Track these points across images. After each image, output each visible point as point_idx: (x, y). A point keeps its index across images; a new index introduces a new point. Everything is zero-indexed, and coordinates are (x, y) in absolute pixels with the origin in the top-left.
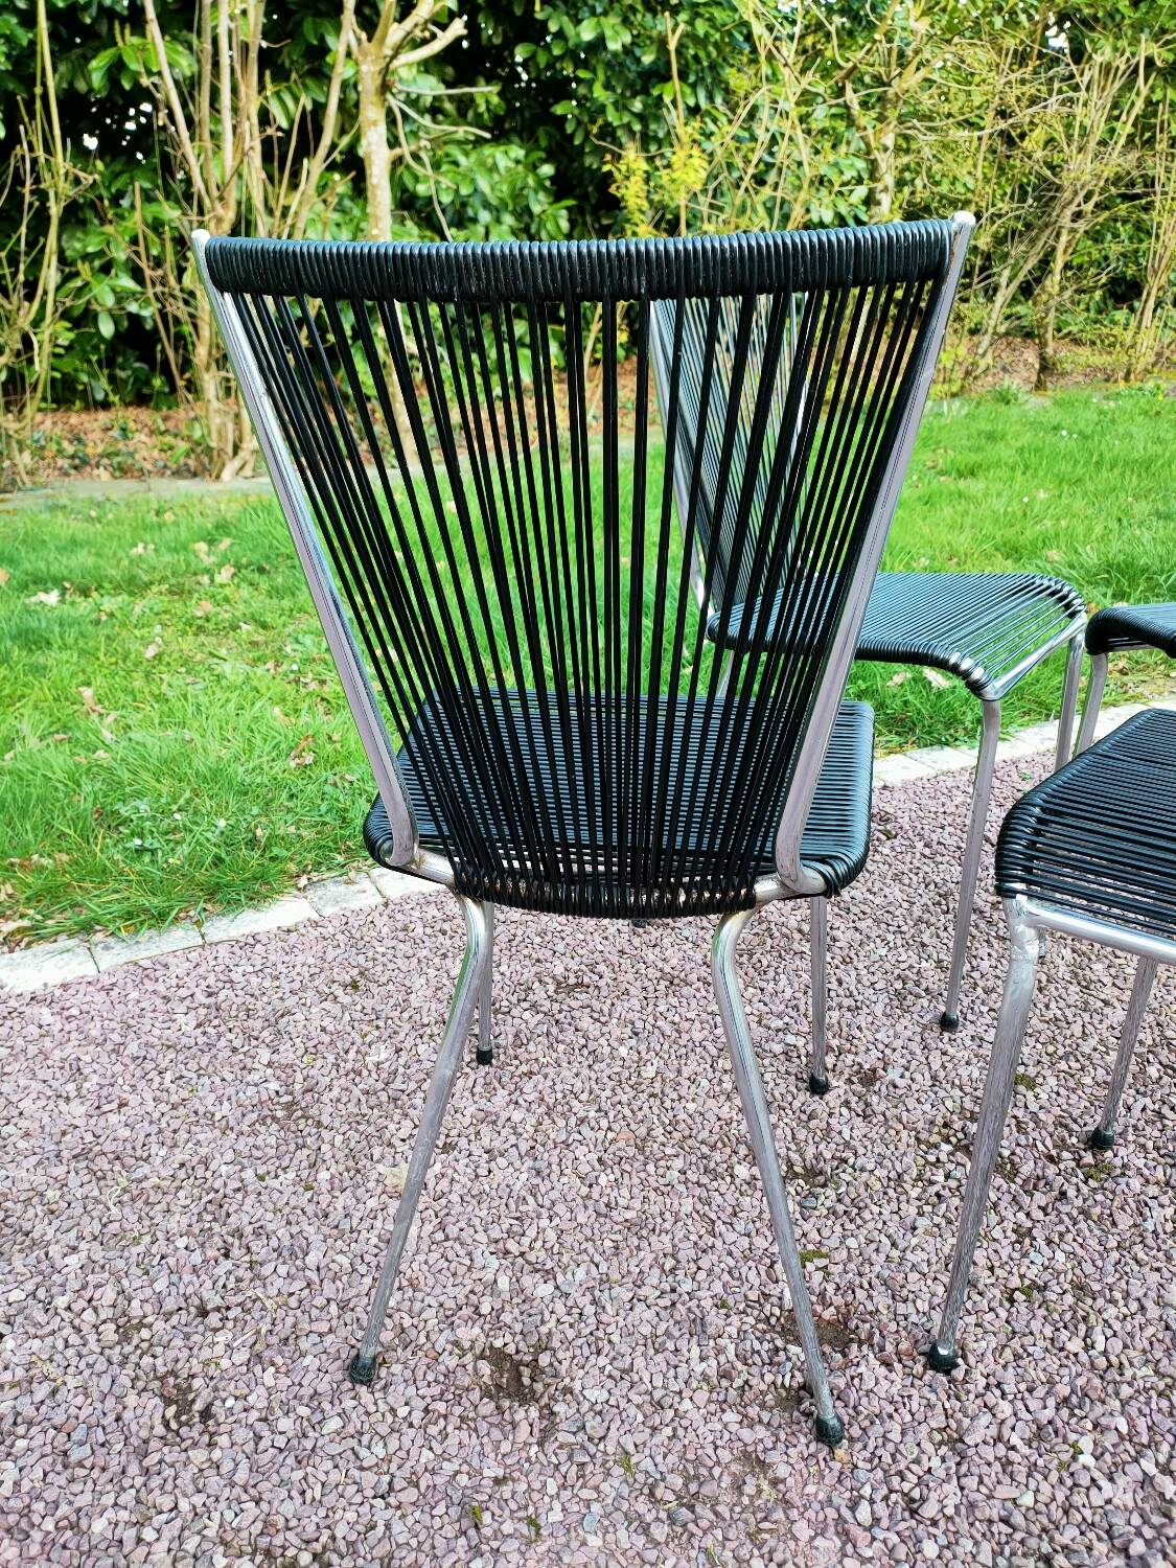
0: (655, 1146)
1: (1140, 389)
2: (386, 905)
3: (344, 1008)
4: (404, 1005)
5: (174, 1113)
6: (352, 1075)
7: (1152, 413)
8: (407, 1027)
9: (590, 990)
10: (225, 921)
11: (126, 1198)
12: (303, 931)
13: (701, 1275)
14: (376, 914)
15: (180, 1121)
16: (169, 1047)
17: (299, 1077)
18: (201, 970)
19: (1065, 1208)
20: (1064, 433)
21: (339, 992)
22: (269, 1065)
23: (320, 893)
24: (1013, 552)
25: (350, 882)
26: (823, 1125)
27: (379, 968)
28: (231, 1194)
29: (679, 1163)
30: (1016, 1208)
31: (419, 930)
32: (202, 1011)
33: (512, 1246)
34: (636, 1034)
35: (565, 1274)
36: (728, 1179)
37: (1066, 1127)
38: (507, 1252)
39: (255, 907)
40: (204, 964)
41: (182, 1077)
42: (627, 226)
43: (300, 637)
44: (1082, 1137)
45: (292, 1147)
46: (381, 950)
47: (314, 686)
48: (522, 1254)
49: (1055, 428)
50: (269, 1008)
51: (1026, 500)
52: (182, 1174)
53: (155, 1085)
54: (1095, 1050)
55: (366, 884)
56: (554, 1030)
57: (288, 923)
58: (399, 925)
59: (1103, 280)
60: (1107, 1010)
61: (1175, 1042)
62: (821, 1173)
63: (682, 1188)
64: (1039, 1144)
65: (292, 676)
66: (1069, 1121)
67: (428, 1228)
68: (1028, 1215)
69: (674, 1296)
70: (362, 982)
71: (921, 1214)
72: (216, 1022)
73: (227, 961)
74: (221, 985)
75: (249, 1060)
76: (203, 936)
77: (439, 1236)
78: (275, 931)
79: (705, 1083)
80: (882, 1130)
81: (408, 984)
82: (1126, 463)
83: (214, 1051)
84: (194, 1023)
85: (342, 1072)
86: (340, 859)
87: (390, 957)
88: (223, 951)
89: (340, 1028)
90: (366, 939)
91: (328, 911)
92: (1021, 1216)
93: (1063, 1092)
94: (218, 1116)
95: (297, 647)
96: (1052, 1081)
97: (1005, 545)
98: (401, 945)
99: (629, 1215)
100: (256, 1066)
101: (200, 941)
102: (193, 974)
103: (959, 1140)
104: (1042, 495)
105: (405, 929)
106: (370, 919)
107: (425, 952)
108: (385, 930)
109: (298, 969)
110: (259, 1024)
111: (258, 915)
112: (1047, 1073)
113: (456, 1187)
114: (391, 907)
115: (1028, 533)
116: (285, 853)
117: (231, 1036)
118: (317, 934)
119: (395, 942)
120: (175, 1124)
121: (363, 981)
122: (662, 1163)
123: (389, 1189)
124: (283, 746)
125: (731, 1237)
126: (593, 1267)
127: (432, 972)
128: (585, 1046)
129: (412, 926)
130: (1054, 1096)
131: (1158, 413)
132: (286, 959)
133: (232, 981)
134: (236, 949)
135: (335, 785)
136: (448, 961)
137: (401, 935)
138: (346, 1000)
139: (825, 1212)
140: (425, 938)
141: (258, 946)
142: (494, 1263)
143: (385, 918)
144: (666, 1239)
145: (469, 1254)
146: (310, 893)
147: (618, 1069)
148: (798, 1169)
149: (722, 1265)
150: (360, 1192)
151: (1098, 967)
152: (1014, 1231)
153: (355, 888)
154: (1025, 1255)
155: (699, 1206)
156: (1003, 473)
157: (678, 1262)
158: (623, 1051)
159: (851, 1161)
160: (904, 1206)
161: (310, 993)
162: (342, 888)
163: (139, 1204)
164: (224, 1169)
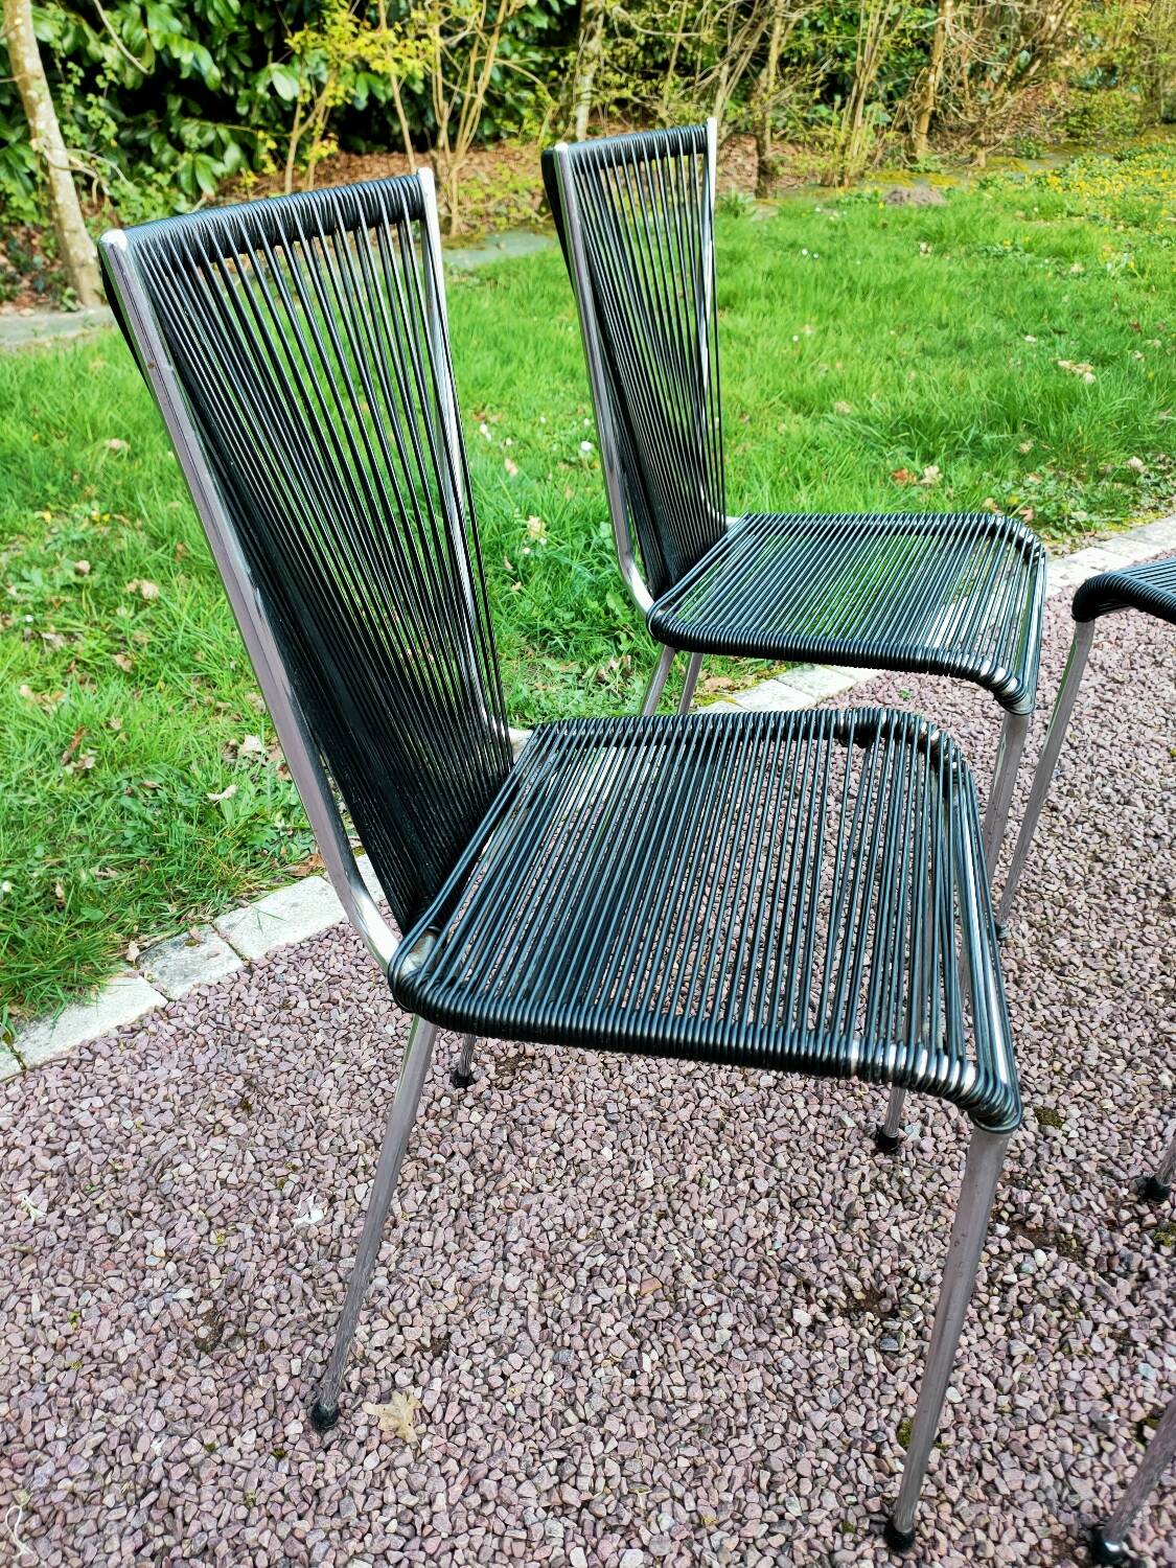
0: (689, 1293)
1: (859, 196)
2: (250, 970)
3: (240, 1143)
4: (319, 1127)
5: (60, 1361)
6: (283, 1253)
7: (879, 225)
8: (332, 1161)
9: (538, 1062)
10: (43, 1029)
11: (34, 1522)
12: (152, 1028)
13: (806, 1487)
14: (240, 986)
15: (71, 1374)
16: (25, 1254)
17: (214, 1270)
18: (32, 1113)
19: (1154, 1296)
20: (805, 252)
21: (229, 1121)
22: (169, 1255)
23: (159, 964)
24: (801, 405)
25: (192, 942)
26: (865, 1224)
27: (269, 1072)
28: (178, 1487)
29: (727, 1319)
30: (1104, 1304)
31: (303, 1004)
32: (52, 1182)
33: (571, 1497)
34: (613, 1122)
35: (648, 1526)
36: (789, 1330)
37: (1111, 1174)
38: (565, 1505)
39: (80, 1003)
40: (33, 1104)
41: (54, 1298)
42: (326, 13)
43: (24, 572)
44: (1133, 1187)
45: (239, 1389)
46: (263, 1042)
47: (60, 642)
48: (586, 1504)
49: (792, 245)
50: (142, 1162)
51: (796, 338)
52: (101, 1467)
53: (21, 1319)
54: (1100, 1058)
55: (214, 943)
56: (517, 1137)
57: (129, 1017)
58: (276, 1002)
59: (821, 78)
60: (1092, 1002)
61: (1175, 1037)
62: (884, 1294)
63: (739, 1354)
64: (1093, 1204)
65: (28, 630)
66: (1111, 1167)
67: (457, 1490)
68: (1119, 1311)
69: (786, 1529)
70: (252, 1098)
71: (1010, 1335)
72: (75, 1198)
73: (64, 1093)
74: (65, 1135)
75: (137, 1254)
76: (18, 1058)
77: (474, 1500)
78: (115, 1034)
79: (714, 1183)
80: (930, 1218)
81: (313, 1090)
82: (878, 291)
83: (86, 1246)
84: (45, 1203)
85: (268, 1249)
86: (172, 909)
87: (277, 1051)
88: (53, 1079)
89: (244, 1177)
90: (239, 1027)
91: (177, 992)
92: (1112, 1313)
93: (1091, 1125)
94: (122, 1356)
95: (24, 586)
96: (1075, 1112)
97: (791, 396)
98: (287, 1032)
99: (695, 1411)
100: (151, 1261)
101: (16, 1067)
102: (23, 1122)
103: (1011, 1214)
104: (808, 331)
105: (285, 1005)
106: (235, 995)
107: (320, 1037)
108: (260, 1010)
109: (162, 1091)
110: (135, 1190)
111: (85, 1012)
112: (1065, 1100)
113: (471, 1413)
114: (259, 973)
115: (809, 379)
116: (98, 915)
117: (102, 1218)
118: (172, 1030)
119: (277, 1029)
120: (67, 1379)
121: (254, 1097)
122: (705, 1320)
123: (387, 1436)
124: (50, 746)
125: (820, 1419)
126: (678, 1506)
127: (340, 1069)
128: (559, 1153)
129: (293, 1000)
130: (1083, 1131)
131: (885, 226)
132: (142, 1076)
133: (78, 1127)
134: (69, 1071)
135: (133, 795)
136: (353, 1045)
137: (283, 1016)
138: (241, 1129)
139: (912, 1357)
140: (315, 1015)
141: (99, 1061)
142: (557, 1528)
143: (254, 991)
144: (747, 1439)
145: (520, 1519)
146: (145, 967)
147: (609, 1182)
148: (859, 1295)
149: (825, 1465)
150: (352, 1448)
151: (1061, 942)
152: (1111, 1336)
153: (203, 950)
154: (1134, 1371)
155: (769, 1379)
156: (763, 304)
157: (773, 1473)
158: (607, 1153)
159: (913, 1272)
160: (989, 1326)
161: (190, 1127)
162: (186, 953)
163: (56, 1531)
164: (157, 1447)
